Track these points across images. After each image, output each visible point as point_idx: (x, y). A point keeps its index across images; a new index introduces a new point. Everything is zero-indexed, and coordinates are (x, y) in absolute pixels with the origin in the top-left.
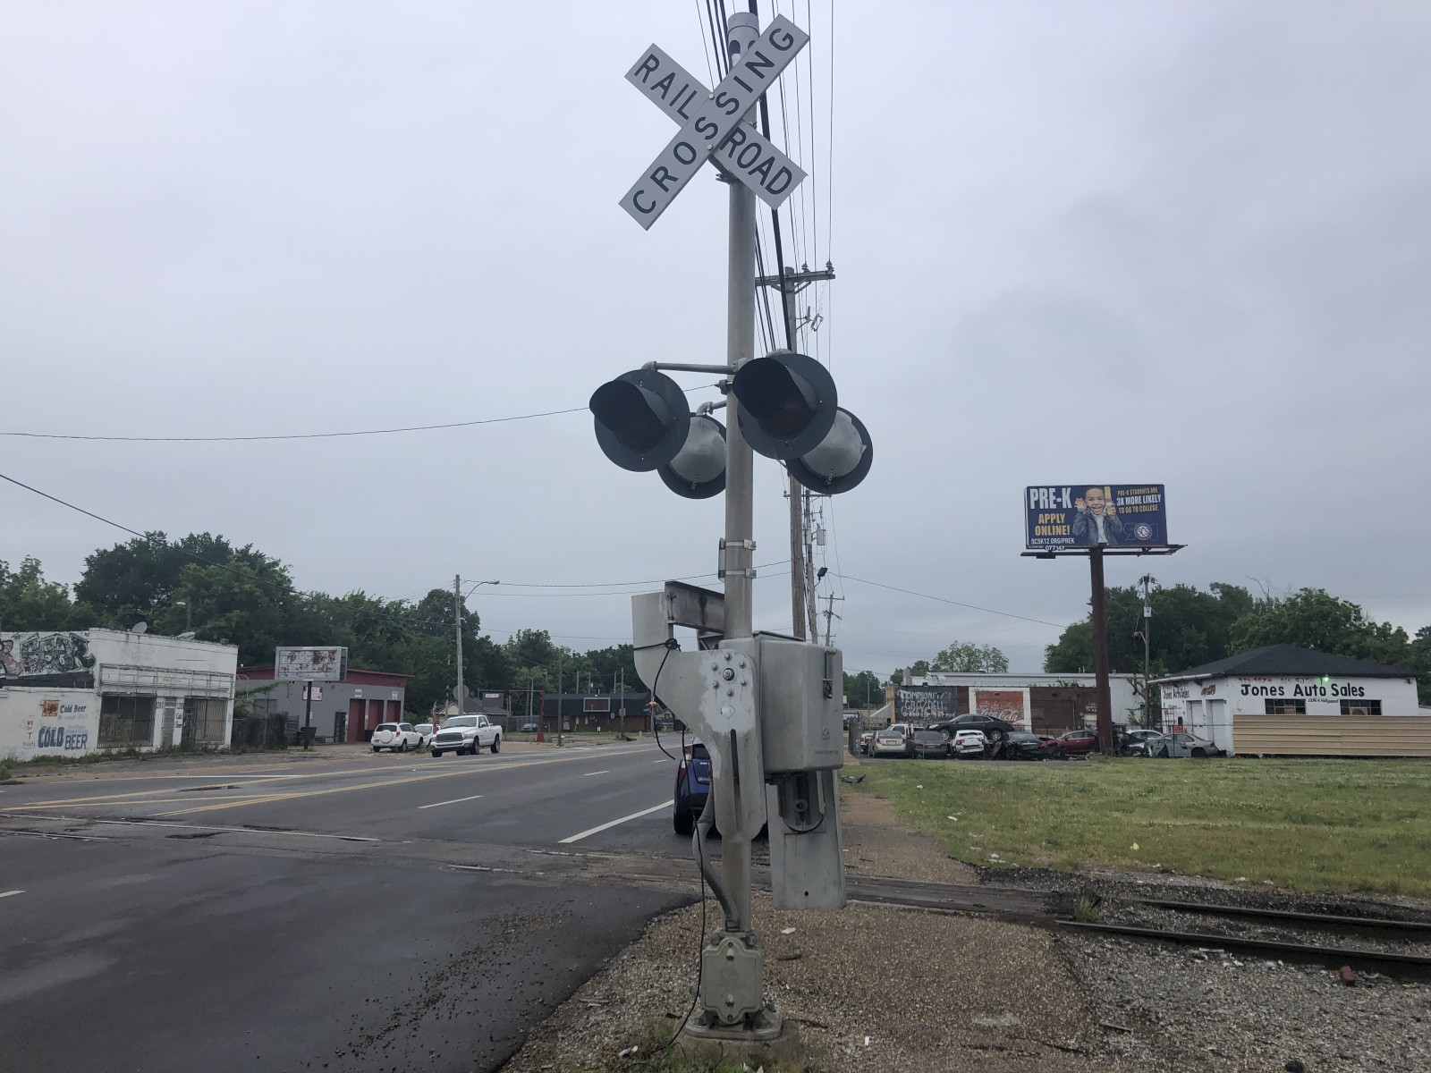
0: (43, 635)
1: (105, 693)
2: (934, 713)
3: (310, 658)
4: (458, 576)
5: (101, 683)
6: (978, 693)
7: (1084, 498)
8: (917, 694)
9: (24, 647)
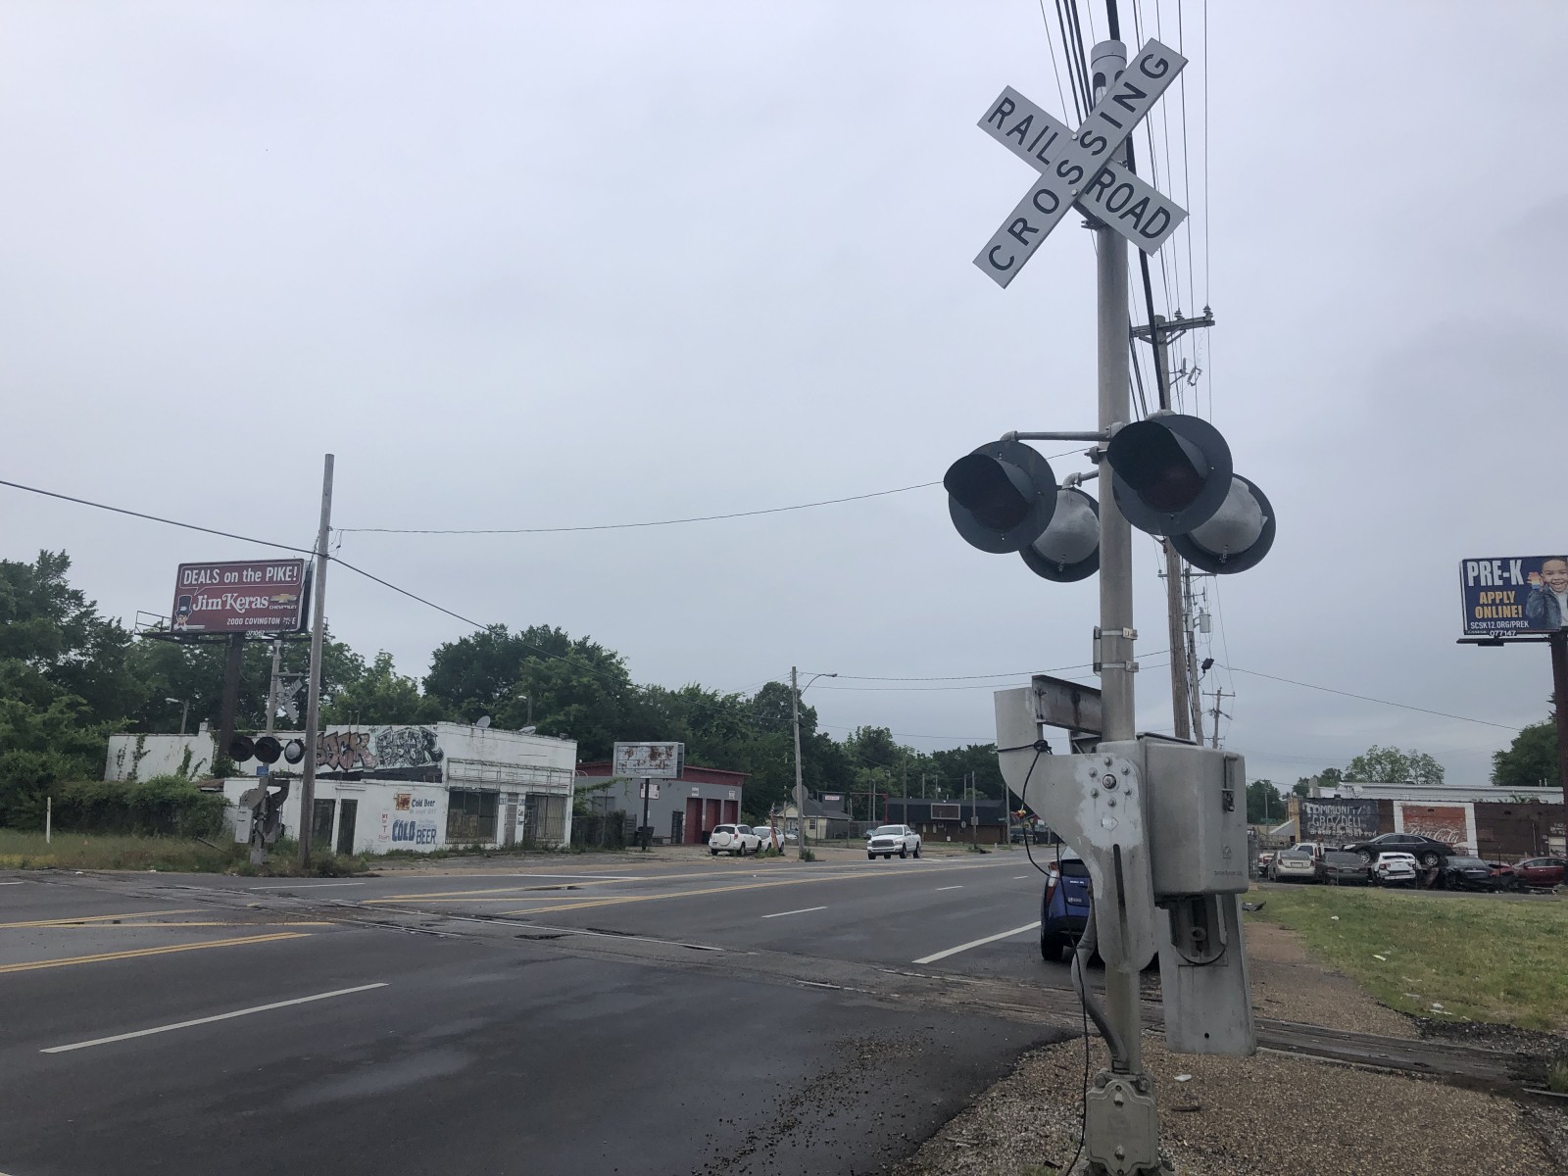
0: (396, 728)
1: (452, 788)
2: (1349, 831)
3: (647, 754)
4: (794, 668)
5: (449, 778)
6: (1405, 809)
7: (1540, 572)
8: (1327, 808)
9: (380, 740)
